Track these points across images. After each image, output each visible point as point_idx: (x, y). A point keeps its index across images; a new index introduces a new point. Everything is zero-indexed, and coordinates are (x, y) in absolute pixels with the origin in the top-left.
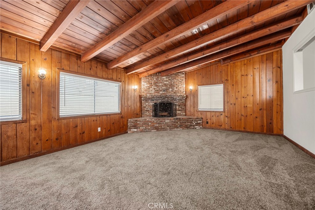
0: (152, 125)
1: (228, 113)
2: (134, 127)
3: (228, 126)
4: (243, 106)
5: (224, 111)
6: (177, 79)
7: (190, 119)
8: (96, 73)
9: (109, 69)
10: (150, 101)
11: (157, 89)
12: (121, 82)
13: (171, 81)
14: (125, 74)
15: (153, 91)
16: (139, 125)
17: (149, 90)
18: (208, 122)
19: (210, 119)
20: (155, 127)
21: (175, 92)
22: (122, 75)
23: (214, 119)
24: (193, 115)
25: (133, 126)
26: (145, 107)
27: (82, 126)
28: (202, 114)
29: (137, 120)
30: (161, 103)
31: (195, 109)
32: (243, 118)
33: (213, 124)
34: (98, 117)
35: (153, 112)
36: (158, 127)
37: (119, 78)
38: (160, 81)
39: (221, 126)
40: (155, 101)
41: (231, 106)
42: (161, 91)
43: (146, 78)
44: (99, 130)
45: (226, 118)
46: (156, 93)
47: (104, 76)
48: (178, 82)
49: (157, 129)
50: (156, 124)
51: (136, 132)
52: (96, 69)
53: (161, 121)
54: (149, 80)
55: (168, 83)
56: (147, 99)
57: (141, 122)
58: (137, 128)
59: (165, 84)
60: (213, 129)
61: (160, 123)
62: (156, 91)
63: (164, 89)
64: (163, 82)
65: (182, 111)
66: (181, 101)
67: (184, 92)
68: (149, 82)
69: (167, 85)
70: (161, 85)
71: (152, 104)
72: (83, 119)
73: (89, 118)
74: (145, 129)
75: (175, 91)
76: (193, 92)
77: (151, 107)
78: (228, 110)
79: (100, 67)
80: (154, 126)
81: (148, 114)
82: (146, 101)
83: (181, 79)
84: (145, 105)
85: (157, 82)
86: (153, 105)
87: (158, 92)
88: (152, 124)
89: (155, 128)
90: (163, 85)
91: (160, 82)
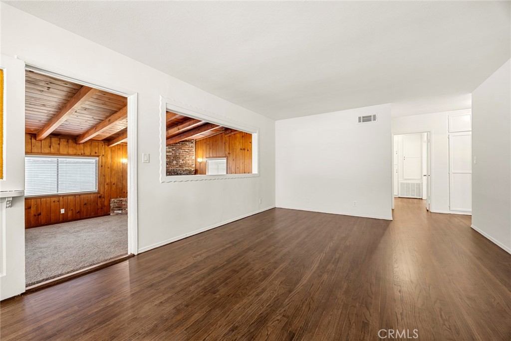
2: (118, 209)
6: (184, 150)
8: (59, 150)
9: (80, 144)
12: (98, 156)
13: (175, 152)
14: (107, 146)
22: (100, 148)
25: (117, 207)
27: (37, 207)
29: (122, 200)
34: (61, 198)
37: (96, 153)
44: (63, 211)
47: (71, 152)
48: (185, 153)
51: (120, 214)
52: (58, 146)
58: (122, 210)
67: (194, 166)
72: (39, 200)
73: (48, 199)
75: (180, 165)
76: (202, 165)
79: (65, 143)
83: (189, 150)
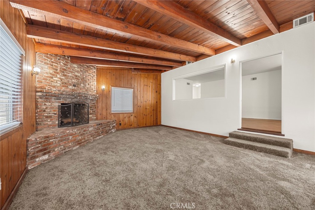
0: (73, 139)
1: (136, 113)
2: (43, 152)
3: (136, 125)
4: (145, 108)
5: (133, 113)
6: (89, 73)
7: (109, 122)
10: (53, 100)
11: (66, 81)
13: (83, 73)
15: (58, 82)
16: (52, 146)
17: (52, 80)
18: (121, 123)
19: (123, 121)
20: (77, 142)
21: (87, 90)
23: (126, 120)
24: (106, 118)
25: (41, 151)
26: (44, 111)
28: (115, 116)
30: (76, 104)
31: (109, 111)
32: (145, 117)
33: (125, 124)
35: (59, 119)
36: (81, 140)
38: (69, 68)
39: (131, 125)
40: (61, 100)
41: (138, 108)
42: (70, 85)
43: (47, 57)
45: (135, 118)
46: (63, 86)
48: (90, 77)
49: (79, 144)
50: (79, 136)
51: (47, 160)
53: (84, 131)
54: (53, 62)
55: (79, 75)
56: (48, 96)
57: (57, 138)
58: (49, 152)
59: (76, 76)
60: (125, 129)
61: (84, 133)
62: (63, 83)
63: (75, 82)
64: (74, 72)
65: (93, 114)
66: (93, 102)
67: (96, 92)
68: (52, 65)
69: (79, 78)
70: (70, 76)
71: (57, 104)
74: (63, 150)
76: (105, 92)
77: (55, 111)
78: (136, 111)
80: (77, 140)
81: (51, 123)
82: (47, 99)
83: (92, 75)
84: (44, 107)
85: (65, 70)
86: (59, 106)
87: (66, 86)
88: (74, 137)
89: (77, 144)
90: (73, 76)
91: (70, 71)
